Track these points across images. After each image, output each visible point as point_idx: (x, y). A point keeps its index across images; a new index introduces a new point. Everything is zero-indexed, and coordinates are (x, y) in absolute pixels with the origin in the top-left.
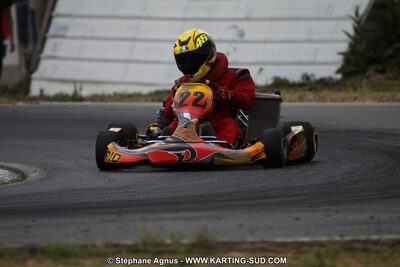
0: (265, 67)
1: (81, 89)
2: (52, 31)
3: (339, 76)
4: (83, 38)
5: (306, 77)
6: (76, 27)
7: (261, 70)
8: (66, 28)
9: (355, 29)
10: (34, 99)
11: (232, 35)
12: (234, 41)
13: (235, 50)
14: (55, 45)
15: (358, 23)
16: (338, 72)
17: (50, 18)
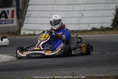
0: (90, 25)
1: (35, 32)
2: (27, 15)
3: (111, 27)
4: (36, 17)
5: (102, 27)
6: (34, 14)
7: (89, 25)
8: (31, 14)
9: (116, 13)
10: (22, 35)
11: (80, 15)
12: (80, 17)
13: (81, 20)
14: (28, 19)
15: (117, 11)
16: (111, 25)
17: (26, 12)
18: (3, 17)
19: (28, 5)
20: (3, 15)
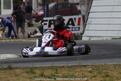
4: (96, 24)
6: (94, 21)
14: (89, 26)
17: (87, 19)
18: (70, 24)
19: (89, 13)
20: (70, 23)
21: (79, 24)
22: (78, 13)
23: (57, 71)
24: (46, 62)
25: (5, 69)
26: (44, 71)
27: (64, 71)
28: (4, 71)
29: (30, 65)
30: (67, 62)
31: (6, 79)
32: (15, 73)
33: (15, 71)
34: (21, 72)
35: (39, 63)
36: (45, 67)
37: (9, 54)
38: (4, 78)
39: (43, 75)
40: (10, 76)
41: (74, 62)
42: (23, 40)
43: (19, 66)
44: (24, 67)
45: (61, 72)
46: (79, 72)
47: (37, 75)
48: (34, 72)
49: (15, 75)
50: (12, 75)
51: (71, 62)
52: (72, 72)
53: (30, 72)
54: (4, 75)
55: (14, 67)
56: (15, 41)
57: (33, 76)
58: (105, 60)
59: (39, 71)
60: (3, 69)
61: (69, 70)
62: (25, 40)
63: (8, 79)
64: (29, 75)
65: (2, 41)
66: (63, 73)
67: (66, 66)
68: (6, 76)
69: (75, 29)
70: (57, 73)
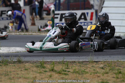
18: (83, 19)
19: (102, 7)
20: (83, 17)
21: (91, 19)
22: (91, 7)
23: (67, 66)
24: (57, 57)
25: (14, 62)
26: (55, 66)
27: (75, 67)
28: (13, 65)
29: (41, 59)
30: (79, 57)
31: (15, 73)
32: (24, 67)
33: (25, 65)
34: (31, 66)
35: (50, 57)
36: (56, 61)
37: (18, 47)
38: (13, 71)
39: (54, 70)
40: (19, 69)
41: (85, 58)
42: (34, 33)
43: (28, 60)
44: (34, 61)
45: (72, 67)
46: (90, 68)
47: (48, 70)
48: (45, 67)
49: (24, 69)
50: (22, 69)
51: (83, 57)
52: (83, 67)
53: (40, 66)
54: (13, 68)
55: (23, 60)
56: (25, 34)
57: (43, 70)
58: (118, 56)
59: (50, 66)
60: (13, 62)
61: (80, 65)
62: (35, 33)
63: (18, 73)
64: (39, 70)
65: (11, 33)
66: (74, 68)
67: (78, 61)
68: (16, 70)
69: (87, 24)
70: (67, 69)
